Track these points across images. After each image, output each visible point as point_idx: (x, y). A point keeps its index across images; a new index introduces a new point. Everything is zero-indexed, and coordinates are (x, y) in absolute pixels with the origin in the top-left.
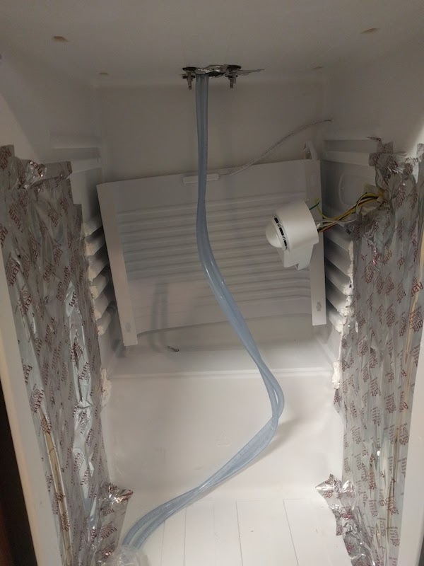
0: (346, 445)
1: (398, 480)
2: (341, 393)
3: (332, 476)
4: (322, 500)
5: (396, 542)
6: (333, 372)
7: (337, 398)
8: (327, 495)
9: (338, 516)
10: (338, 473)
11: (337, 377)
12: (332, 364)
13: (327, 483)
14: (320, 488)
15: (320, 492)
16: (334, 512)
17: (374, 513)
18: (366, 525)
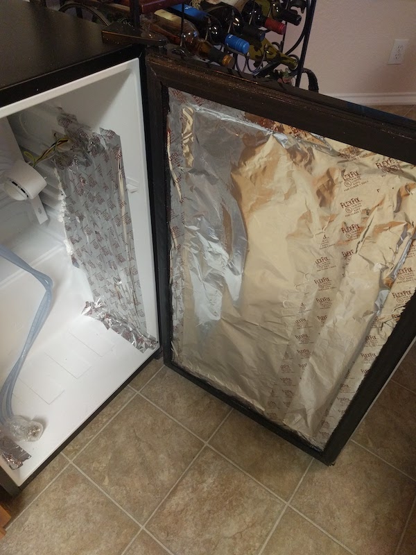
0: (91, 283)
1: (137, 290)
2: (76, 257)
3: (87, 302)
4: (89, 318)
5: (143, 315)
6: (64, 246)
7: (74, 260)
8: (90, 313)
9: (103, 320)
10: (91, 299)
11: (69, 249)
12: (62, 242)
13: (86, 307)
14: (84, 313)
15: (85, 315)
16: (99, 319)
17: (125, 308)
18: (122, 315)
